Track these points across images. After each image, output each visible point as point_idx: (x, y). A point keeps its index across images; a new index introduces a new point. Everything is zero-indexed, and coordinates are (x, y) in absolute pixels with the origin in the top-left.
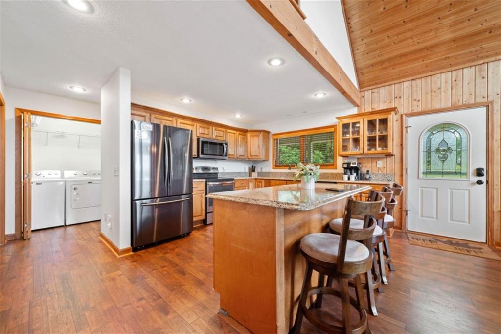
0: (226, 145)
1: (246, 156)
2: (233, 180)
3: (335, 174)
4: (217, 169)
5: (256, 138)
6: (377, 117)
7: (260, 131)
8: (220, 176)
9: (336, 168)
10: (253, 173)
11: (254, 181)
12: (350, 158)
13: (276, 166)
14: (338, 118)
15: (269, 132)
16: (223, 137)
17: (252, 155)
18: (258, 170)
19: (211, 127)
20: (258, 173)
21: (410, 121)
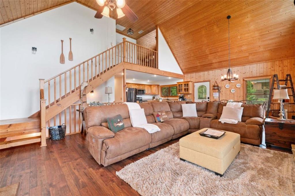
0: (145, 90)
1: (151, 93)
4: (142, 98)
5: (155, 87)
6: (186, 83)
7: (156, 85)
8: (143, 100)
13: (162, 96)
14: (177, 83)
15: (159, 85)
16: (144, 88)
17: (153, 93)
21: (195, 84)
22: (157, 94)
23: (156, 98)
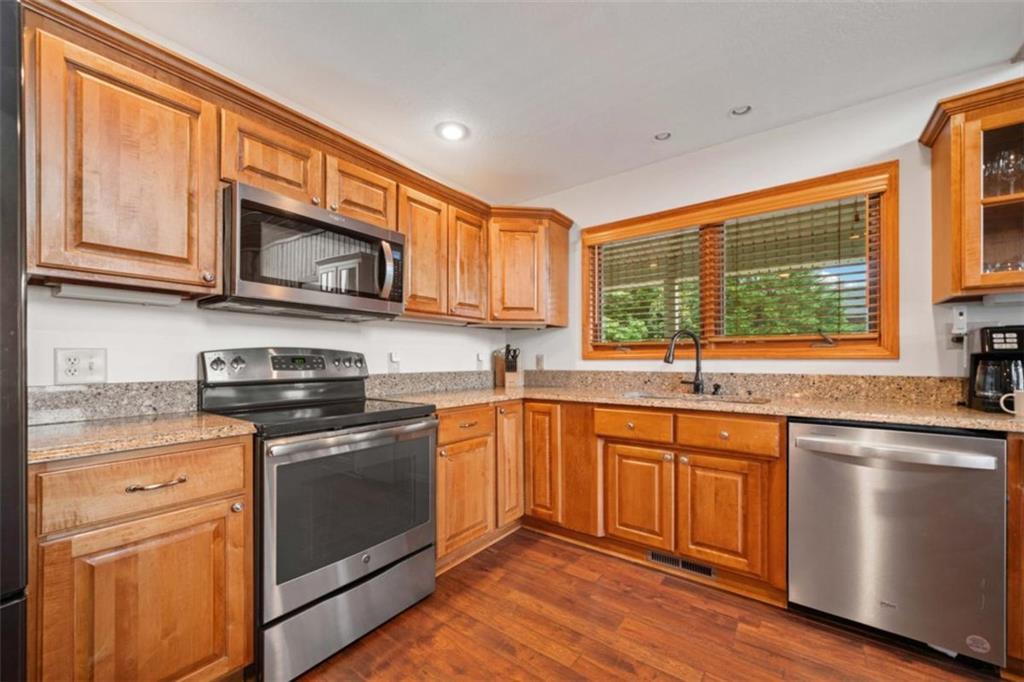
0: (398, 247)
1: (483, 308)
2: (427, 411)
3: (890, 380)
4: (361, 359)
5: (523, 240)
7: (537, 215)
9: (895, 354)
10: (509, 376)
11: (520, 408)
12: (999, 305)
13: (596, 348)
16: (383, 213)
17: (509, 304)
18: (526, 362)
19: (318, 155)
20: (527, 374)
22: (547, 314)
23: (532, 366)
